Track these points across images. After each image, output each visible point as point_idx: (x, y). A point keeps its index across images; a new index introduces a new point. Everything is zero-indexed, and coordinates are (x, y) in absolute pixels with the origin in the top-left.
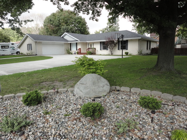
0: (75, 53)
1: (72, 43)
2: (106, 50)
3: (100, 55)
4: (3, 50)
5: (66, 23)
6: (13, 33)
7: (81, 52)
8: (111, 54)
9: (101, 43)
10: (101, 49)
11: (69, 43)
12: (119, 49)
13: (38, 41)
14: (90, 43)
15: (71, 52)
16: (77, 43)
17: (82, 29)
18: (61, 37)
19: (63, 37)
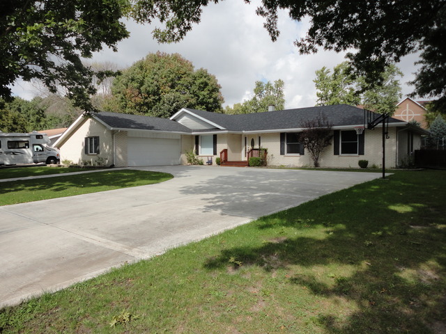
0: (210, 163)
1: (202, 136)
2: (298, 155)
3: (282, 167)
4: (14, 153)
5: (172, 87)
6: (25, 109)
7: (229, 160)
8: (313, 165)
9: (282, 135)
10: (282, 153)
11: (192, 136)
12: (336, 153)
13: (120, 129)
14: (249, 135)
15: (200, 159)
16: (215, 136)
17: (212, 100)
18: (171, 118)
19: (174, 120)
